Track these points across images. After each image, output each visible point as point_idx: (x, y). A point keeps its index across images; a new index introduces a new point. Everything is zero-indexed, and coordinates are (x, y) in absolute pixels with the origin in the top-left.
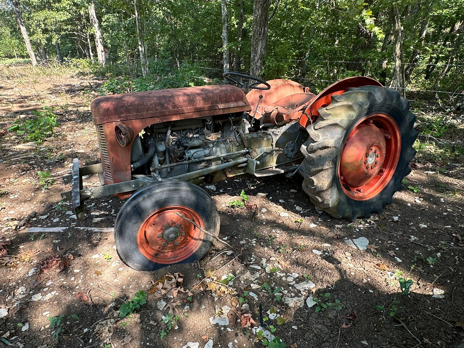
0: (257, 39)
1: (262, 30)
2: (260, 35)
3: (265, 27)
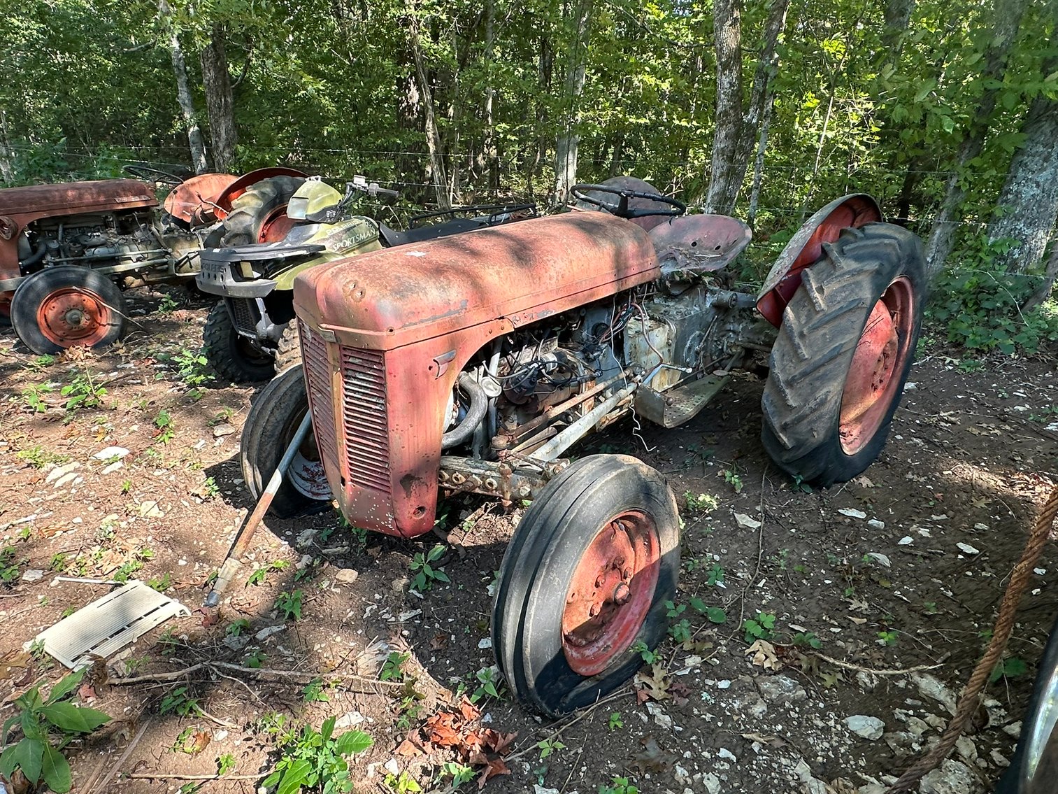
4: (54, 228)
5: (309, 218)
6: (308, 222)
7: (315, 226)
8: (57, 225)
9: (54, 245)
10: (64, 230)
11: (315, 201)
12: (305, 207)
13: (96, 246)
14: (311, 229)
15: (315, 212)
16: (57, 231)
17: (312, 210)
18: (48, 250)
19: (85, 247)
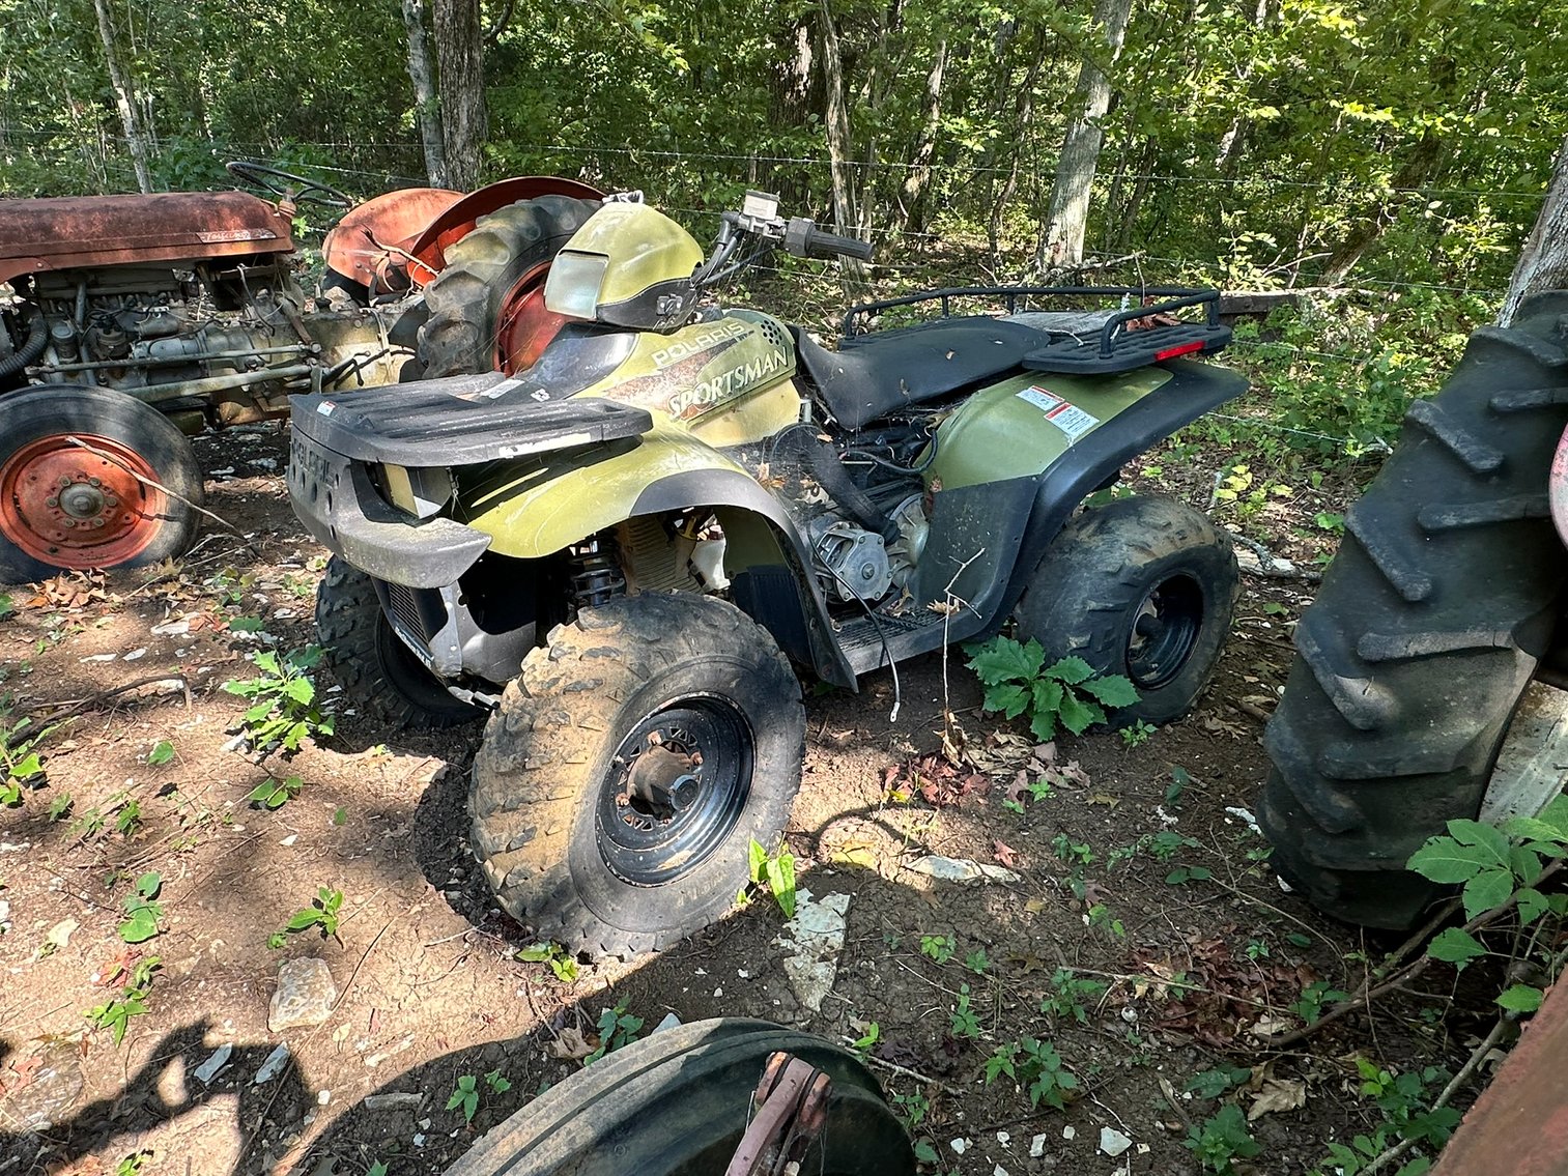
0: (452, 83)
1: (462, 58)
2: (459, 70)
3: (470, 50)
4: (67, 294)
5: (607, 317)
6: (599, 328)
7: (622, 339)
8: (73, 286)
9: (62, 332)
10: (90, 298)
11: (626, 265)
12: (599, 279)
13: (154, 336)
14: (608, 347)
15: (626, 298)
16: (74, 301)
17: (618, 292)
18: (50, 342)
19: (134, 337)
